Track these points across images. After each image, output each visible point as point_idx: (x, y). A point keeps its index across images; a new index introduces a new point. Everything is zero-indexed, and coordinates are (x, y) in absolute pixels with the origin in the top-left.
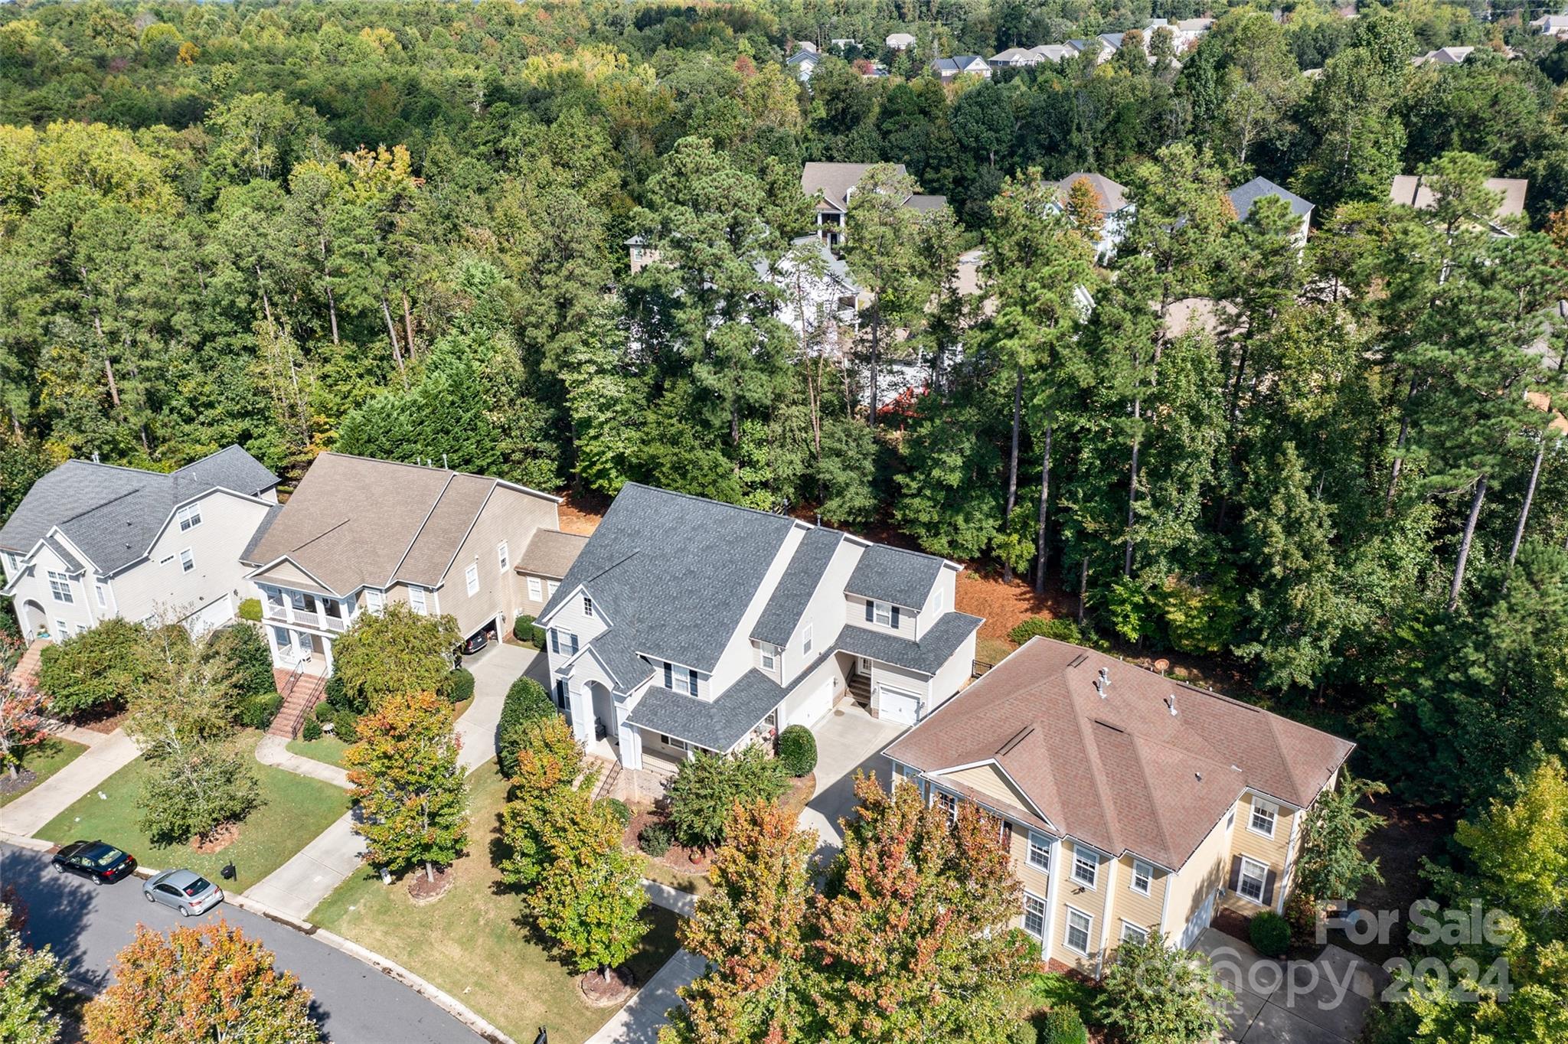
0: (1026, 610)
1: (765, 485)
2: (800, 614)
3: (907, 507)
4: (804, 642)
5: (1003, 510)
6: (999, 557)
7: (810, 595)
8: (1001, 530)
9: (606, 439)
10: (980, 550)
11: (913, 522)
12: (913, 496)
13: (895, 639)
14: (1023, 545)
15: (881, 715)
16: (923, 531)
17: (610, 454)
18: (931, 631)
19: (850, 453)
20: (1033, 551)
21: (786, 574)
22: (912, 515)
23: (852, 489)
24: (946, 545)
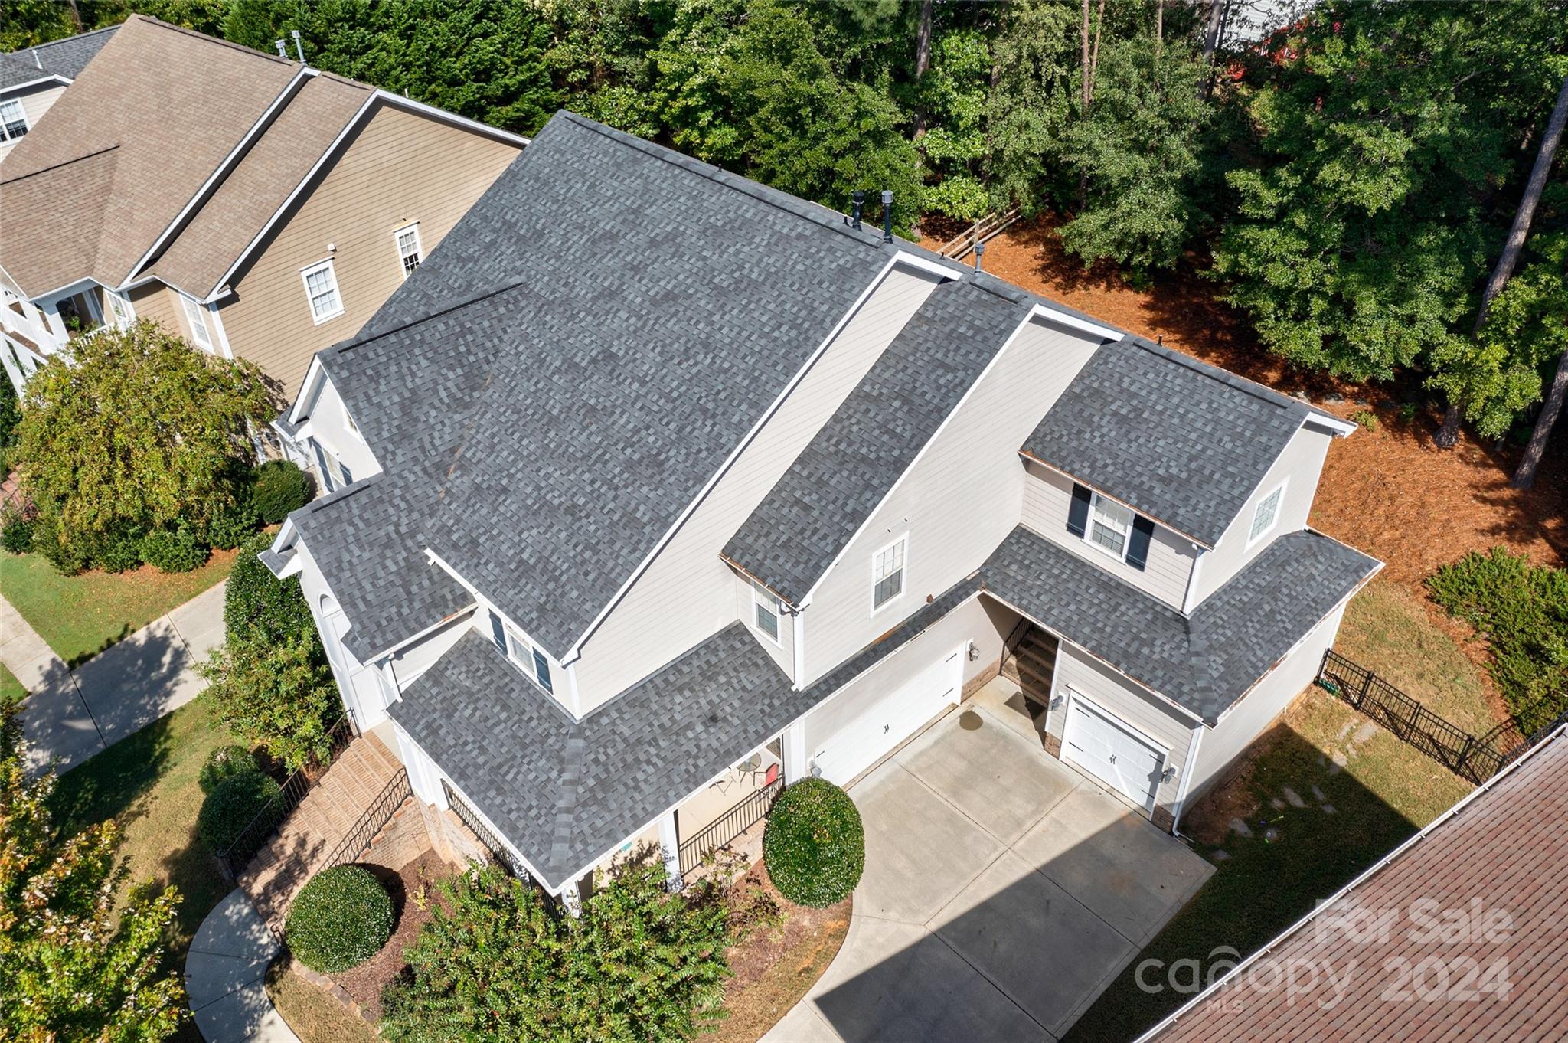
0: (1494, 531)
1: (974, 168)
2: (858, 517)
3: (1248, 246)
4: (877, 576)
5: (1477, 286)
6: (1440, 394)
7: (900, 466)
8: (1463, 328)
9: (692, 48)
10: (1398, 366)
11: (1254, 283)
12: (1263, 223)
13: (1132, 594)
14: (1514, 374)
15: (1066, 751)
16: (1268, 305)
17: (698, 80)
18: (1231, 588)
19: (1141, 114)
20: (1536, 394)
21: (858, 396)
22: (1251, 268)
23: (1135, 195)
24: (1317, 345)
